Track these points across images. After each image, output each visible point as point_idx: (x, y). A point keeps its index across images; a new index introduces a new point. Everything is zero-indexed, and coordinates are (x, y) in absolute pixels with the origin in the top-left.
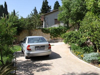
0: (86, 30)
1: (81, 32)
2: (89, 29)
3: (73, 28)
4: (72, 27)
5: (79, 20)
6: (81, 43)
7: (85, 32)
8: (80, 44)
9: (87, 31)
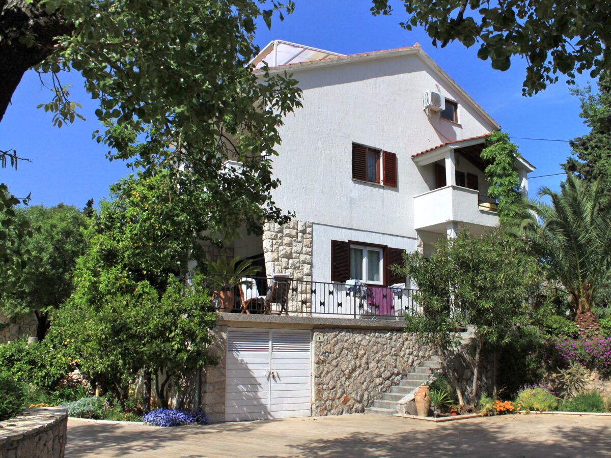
0: (68, 340)
1: (52, 346)
2: (76, 335)
3: (14, 328)
4: (8, 325)
5: (50, 307)
6: (48, 382)
7: (66, 346)
8: (46, 384)
9: (73, 340)
